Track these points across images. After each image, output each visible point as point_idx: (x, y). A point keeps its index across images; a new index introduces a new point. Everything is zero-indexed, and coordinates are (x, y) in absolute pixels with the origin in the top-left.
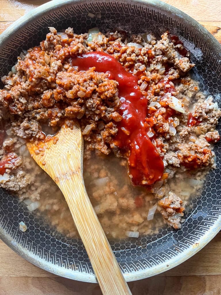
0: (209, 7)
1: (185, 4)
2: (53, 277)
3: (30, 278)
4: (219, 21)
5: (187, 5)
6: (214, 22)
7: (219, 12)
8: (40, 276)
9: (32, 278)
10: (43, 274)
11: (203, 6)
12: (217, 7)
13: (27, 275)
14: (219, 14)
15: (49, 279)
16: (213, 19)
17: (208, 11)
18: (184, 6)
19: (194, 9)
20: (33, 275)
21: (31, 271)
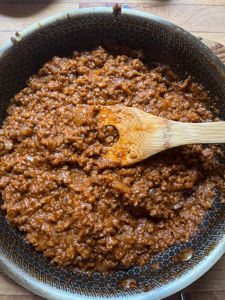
0: (191, 18)
1: (167, 15)
2: (30, 295)
3: (5, 296)
4: (201, 31)
5: (169, 16)
6: (197, 33)
7: (201, 22)
8: (16, 294)
9: (8, 296)
10: (20, 292)
11: (185, 17)
12: (199, 18)
13: (2, 293)
14: (201, 24)
15: (25, 297)
16: (196, 29)
17: (190, 21)
18: (166, 17)
19: (176, 20)
20: (9, 294)
21: (6, 289)
